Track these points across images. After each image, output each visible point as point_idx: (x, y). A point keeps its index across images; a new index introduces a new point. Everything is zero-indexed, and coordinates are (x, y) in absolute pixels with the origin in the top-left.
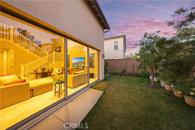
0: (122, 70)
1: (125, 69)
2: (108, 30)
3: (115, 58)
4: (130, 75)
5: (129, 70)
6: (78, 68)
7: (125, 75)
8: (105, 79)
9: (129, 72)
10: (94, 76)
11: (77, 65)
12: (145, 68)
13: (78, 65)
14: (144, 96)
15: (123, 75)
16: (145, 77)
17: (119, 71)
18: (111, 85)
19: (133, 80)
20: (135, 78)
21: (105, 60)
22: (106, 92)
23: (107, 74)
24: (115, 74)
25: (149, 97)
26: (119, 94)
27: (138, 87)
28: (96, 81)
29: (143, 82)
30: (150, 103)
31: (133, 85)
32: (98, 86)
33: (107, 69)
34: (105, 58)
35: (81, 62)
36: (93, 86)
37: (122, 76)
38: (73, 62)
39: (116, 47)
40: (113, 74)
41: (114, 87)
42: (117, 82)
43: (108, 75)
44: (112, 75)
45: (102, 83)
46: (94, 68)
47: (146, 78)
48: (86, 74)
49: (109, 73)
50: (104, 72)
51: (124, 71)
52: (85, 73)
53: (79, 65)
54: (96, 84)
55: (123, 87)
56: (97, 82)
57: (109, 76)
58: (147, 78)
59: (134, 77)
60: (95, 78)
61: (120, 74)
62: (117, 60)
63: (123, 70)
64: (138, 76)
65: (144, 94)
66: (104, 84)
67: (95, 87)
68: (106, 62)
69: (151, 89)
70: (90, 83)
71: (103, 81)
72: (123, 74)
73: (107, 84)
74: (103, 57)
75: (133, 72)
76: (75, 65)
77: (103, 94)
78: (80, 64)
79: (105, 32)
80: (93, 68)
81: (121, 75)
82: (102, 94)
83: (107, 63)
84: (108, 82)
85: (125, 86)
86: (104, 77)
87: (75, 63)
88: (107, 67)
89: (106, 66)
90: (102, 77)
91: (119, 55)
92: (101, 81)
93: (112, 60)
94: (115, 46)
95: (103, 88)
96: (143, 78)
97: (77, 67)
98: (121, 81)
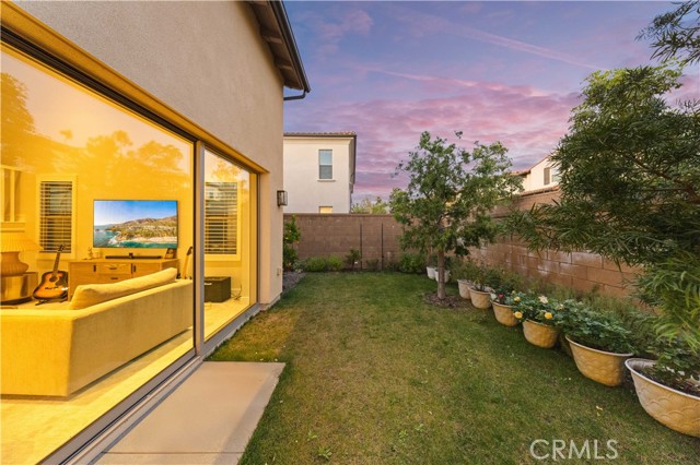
0: (349, 254)
1: (358, 248)
2: (301, 92)
3: (323, 211)
4: (373, 268)
5: (370, 254)
6: (131, 256)
7: (356, 270)
8: (287, 297)
9: (369, 259)
10: (234, 290)
11: (124, 240)
12: (423, 246)
13: (131, 236)
14: (431, 344)
15: (351, 270)
16: (414, 272)
17: (337, 258)
18: (313, 320)
19: (384, 287)
20: (390, 279)
21: (286, 216)
22: (296, 361)
23: (292, 270)
24: (325, 269)
25: (446, 343)
26: (351, 358)
27: (406, 313)
28: (245, 313)
29: (413, 289)
30: (457, 369)
31: (388, 304)
32: (253, 340)
33: (293, 251)
34: (286, 210)
35: (150, 221)
36: (225, 343)
37: (349, 277)
38: (97, 223)
39: (325, 172)
40: (318, 271)
41: (330, 330)
42: (334, 305)
43: (298, 274)
44: (311, 276)
45: (274, 318)
46: (234, 252)
47: (416, 276)
48: (183, 288)
49: (301, 267)
50: (281, 267)
51: (355, 256)
52: (181, 282)
53: (136, 240)
54: (245, 332)
55: (361, 320)
56: (251, 319)
57: (302, 281)
58: (419, 274)
59: (386, 273)
60: (237, 298)
61: (342, 267)
62: (330, 218)
63: (352, 251)
64: (395, 268)
65: (431, 335)
66: (284, 323)
67: (237, 347)
68: (290, 222)
69: (442, 310)
70: (208, 331)
71: (277, 306)
72: (351, 266)
73: (297, 317)
74: (280, 204)
75: (380, 259)
76: (114, 241)
77: (282, 378)
78: (147, 235)
79: (286, 99)
80: (227, 252)
81: (344, 270)
82: (276, 381)
83: (293, 229)
84: (299, 310)
85: (366, 317)
86: (284, 288)
87: (114, 230)
88: (295, 246)
89: (290, 241)
90: (272, 291)
91: (335, 198)
92: (269, 310)
93: (313, 217)
94: (320, 166)
95: (277, 346)
96: (408, 276)
97: (126, 252)
98: (347, 295)
